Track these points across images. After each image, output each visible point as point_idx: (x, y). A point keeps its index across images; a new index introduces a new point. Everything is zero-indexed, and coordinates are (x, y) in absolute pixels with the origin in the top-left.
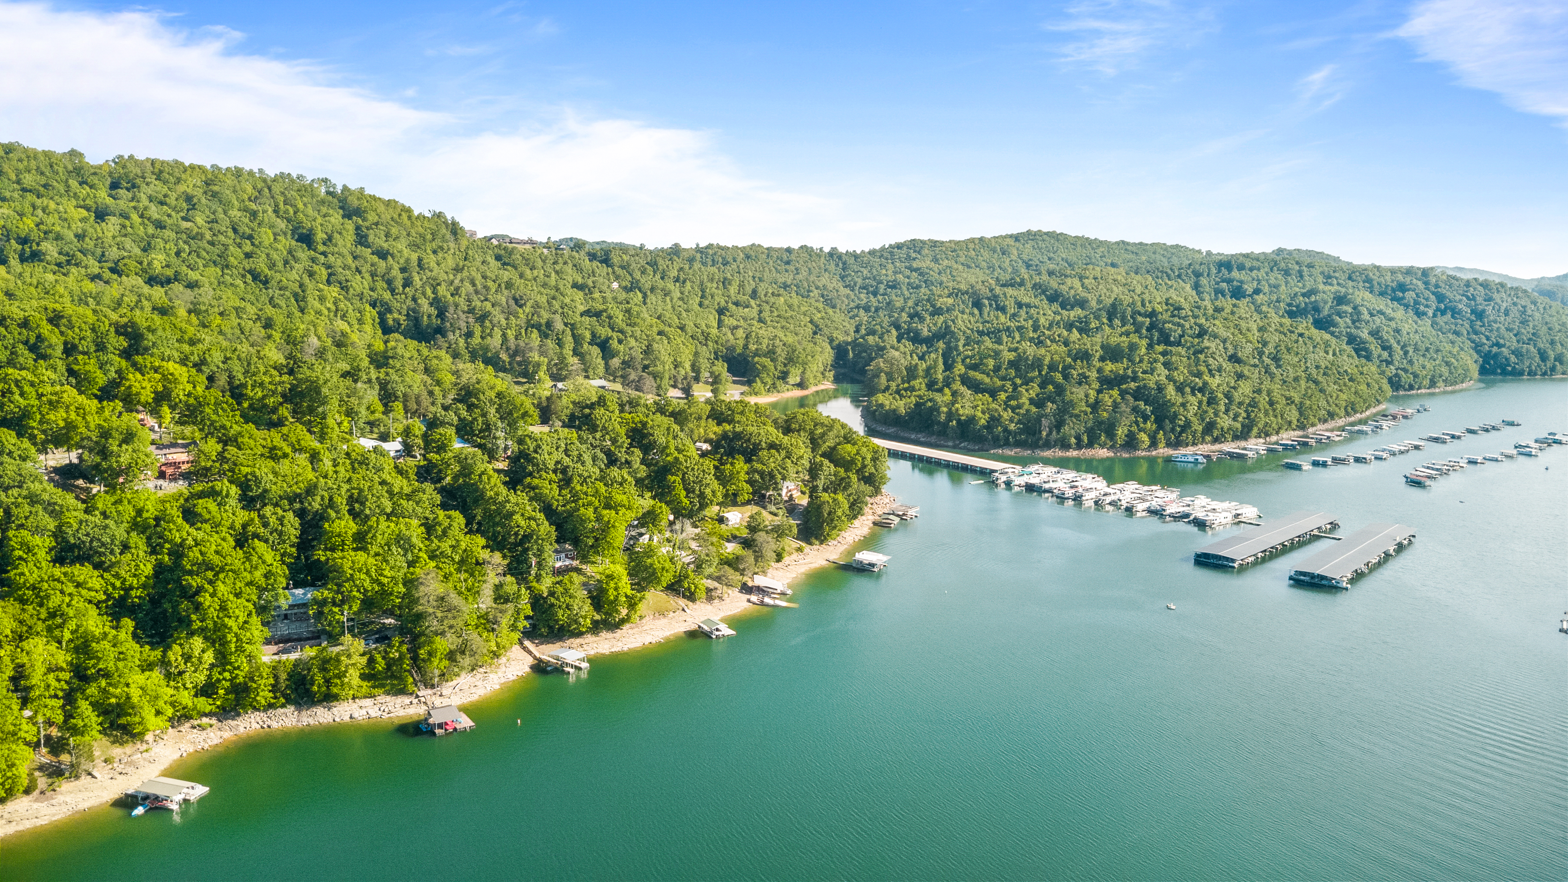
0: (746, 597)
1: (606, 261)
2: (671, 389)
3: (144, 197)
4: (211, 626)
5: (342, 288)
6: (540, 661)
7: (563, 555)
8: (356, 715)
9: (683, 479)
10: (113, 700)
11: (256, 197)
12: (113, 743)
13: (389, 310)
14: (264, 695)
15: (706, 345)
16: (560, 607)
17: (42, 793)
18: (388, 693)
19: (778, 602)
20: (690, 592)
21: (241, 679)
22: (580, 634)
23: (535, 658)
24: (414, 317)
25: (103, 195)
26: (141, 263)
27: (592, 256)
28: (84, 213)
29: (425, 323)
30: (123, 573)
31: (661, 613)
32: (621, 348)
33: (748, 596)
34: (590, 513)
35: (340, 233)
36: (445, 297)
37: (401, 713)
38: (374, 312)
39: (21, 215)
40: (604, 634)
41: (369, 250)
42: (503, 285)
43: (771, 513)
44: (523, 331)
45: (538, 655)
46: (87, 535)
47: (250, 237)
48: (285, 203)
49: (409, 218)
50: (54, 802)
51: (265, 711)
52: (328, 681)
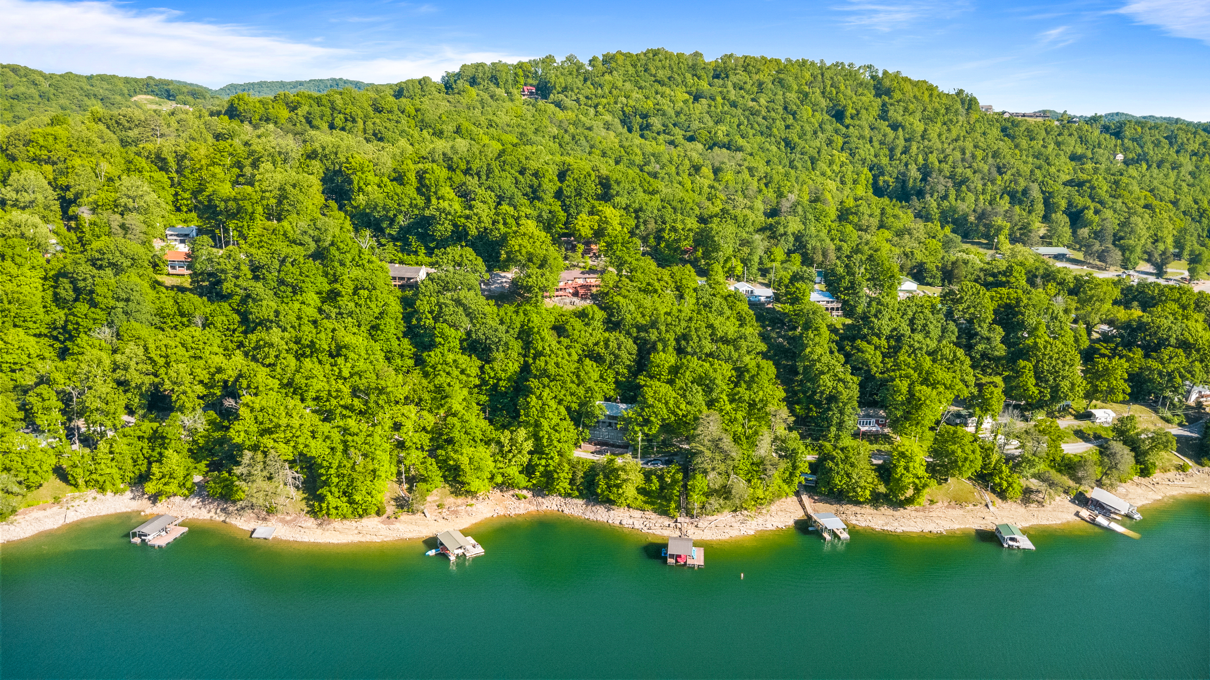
0: (1075, 508)
1: (1118, 134)
2: (1141, 262)
3: (730, 84)
4: (532, 421)
5: (851, 154)
6: (810, 517)
7: (873, 420)
8: (624, 522)
9: (1036, 367)
10: (451, 463)
11: (811, 82)
12: (452, 493)
13: (882, 174)
14: (564, 485)
15: (1200, 222)
16: (838, 473)
17: (388, 517)
18: (655, 511)
19: (1115, 526)
20: (1001, 489)
21: (552, 468)
22: (857, 503)
23: (806, 514)
24: (902, 180)
25: (704, 85)
26: (710, 133)
27: (1106, 129)
28: (687, 96)
29: (910, 185)
30: (496, 367)
31: (958, 502)
32: (1097, 218)
33: (1078, 508)
34: (903, 386)
35: (867, 110)
36: (932, 163)
37: (658, 532)
38: (870, 175)
39: (647, 98)
40: (885, 510)
41: (887, 123)
42: (990, 155)
43: (1163, 418)
44: (998, 196)
45: (810, 511)
46: (484, 334)
47: (794, 114)
48: (832, 86)
49: (931, 95)
50: (392, 526)
51: (565, 497)
52: (609, 487)
